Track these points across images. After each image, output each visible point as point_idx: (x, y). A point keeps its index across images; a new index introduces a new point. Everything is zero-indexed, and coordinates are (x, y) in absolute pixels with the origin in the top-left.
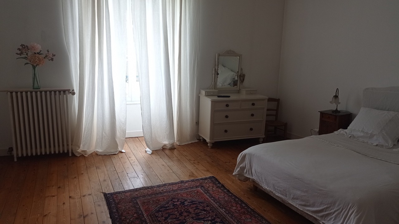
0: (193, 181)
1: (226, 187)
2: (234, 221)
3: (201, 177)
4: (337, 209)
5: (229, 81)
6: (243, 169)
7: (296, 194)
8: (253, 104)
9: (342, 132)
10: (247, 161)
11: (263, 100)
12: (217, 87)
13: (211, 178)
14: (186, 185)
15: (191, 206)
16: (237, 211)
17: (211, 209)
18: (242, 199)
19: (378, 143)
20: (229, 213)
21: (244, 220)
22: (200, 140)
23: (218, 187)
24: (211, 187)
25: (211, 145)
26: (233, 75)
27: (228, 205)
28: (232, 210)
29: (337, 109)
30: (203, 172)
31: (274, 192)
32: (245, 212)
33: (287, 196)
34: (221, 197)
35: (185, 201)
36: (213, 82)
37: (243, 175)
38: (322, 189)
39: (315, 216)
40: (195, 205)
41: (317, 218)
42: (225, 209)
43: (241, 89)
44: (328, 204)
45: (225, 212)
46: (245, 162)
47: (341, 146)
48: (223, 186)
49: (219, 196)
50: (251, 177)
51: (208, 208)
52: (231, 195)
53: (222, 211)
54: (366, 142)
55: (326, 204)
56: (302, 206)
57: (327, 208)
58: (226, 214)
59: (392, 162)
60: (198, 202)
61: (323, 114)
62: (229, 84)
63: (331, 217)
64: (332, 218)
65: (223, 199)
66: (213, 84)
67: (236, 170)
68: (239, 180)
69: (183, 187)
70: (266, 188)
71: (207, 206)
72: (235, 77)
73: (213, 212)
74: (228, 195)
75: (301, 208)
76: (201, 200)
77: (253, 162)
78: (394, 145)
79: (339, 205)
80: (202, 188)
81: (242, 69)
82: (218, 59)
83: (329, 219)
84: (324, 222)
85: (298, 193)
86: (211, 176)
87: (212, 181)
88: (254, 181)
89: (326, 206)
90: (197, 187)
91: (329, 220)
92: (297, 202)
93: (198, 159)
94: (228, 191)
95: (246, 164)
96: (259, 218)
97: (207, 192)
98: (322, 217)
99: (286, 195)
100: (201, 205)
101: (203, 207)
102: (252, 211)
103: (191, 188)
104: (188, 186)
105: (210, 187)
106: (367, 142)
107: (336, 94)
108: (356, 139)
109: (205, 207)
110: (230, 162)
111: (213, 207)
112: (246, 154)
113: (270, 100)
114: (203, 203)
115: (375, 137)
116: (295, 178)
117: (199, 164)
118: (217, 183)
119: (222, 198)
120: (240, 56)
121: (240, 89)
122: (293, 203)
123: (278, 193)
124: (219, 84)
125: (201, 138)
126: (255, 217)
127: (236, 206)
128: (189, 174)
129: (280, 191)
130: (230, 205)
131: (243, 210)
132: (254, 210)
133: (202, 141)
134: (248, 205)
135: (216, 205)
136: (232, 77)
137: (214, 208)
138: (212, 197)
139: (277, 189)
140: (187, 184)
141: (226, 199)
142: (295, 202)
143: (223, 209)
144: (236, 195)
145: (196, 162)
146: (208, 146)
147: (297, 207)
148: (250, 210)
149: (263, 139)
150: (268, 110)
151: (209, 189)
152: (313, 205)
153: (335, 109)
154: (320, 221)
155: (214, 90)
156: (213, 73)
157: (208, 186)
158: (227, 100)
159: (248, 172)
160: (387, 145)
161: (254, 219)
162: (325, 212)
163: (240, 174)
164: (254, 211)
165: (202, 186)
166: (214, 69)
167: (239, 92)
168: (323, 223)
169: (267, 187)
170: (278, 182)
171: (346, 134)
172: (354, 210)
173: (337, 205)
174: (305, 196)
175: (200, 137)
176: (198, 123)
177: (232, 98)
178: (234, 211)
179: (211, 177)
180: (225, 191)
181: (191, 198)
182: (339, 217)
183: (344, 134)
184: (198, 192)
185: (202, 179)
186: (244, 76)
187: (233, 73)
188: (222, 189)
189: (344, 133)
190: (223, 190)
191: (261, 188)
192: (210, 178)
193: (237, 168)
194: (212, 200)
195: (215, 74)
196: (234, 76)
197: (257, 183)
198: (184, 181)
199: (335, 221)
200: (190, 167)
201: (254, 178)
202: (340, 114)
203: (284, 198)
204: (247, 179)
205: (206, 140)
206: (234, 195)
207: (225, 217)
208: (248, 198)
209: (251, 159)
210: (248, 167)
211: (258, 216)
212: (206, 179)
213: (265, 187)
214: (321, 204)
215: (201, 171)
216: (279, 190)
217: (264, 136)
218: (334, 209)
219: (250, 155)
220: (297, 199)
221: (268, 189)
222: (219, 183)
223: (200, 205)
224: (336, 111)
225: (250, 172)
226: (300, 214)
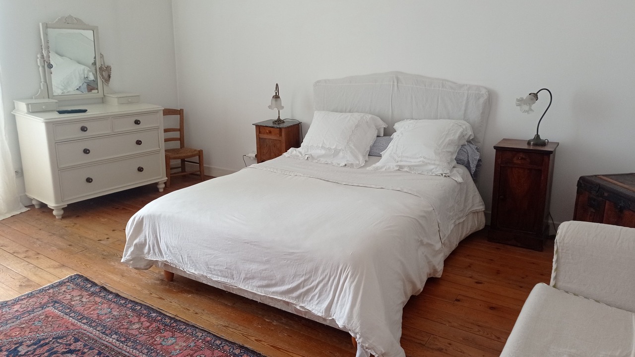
0: (30, 296)
1: (111, 290)
2: (141, 352)
3: (49, 282)
4: (321, 278)
5: (76, 83)
6: (140, 247)
7: (250, 270)
8: (137, 122)
9: (295, 152)
10: (147, 231)
11: (155, 112)
12: (55, 94)
13: (74, 279)
14: (15, 310)
15: (37, 352)
16: (144, 331)
17: (85, 345)
18: (149, 303)
19: (346, 163)
20: (126, 340)
21: (161, 344)
22: (32, 206)
23: (93, 294)
24: (78, 298)
25: (62, 212)
26: (84, 70)
27: (123, 325)
28: (131, 332)
29: (279, 117)
30: (52, 270)
31: (209, 276)
32: (159, 327)
33: (235, 276)
34: (103, 312)
35: (18, 347)
36: (42, 84)
37: (143, 259)
38: (293, 251)
39: (287, 300)
40: (46, 348)
41: (291, 301)
42: (116, 333)
43: (107, 95)
44: (306, 274)
45: (117, 340)
46: (144, 232)
47: (300, 174)
48: (103, 289)
49: (97, 312)
50: (159, 259)
51: (79, 345)
52: (124, 302)
53: (112, 340)
54: (330, 162)
55: (303, 275)
56: (263, 289)
57: (305, 281)
58: (121, 344)
59: (373, 186)
60: (53, 339)
61: (260, 128)
62: (77, 89)
63: (313, 294)
64: (315, 295)
65: (107, 316)
66: (42, 88)
67: (127, 251)
68: (136, 268)
69: (8, 317)
70: (193, 271)
71: (76, 340)
72: (88, 74)
73: (91, 349)
74: (117, 304)
75: (261, 292)
76: (59, 332)
77: (159, 230)
78: (366, 161)
79: (323, 272)
80: (57, 305)
81: (102, 56)
82: (46, 34)
83: (310, 298)
84: (303, 305)
85: (254, 267)
86: (71, 277)
87: (77, 284)
88: (166, 264)
89: (303, 279)
90: (42, 307)
91: (310, 301)
92: (254, 284)
93: (35, 246)
94: (117, 295)
95: (146, 236)
96: (190, 331)
97: (69, 311)
98: (298, 297)
99: (233, 275)
100: (61, 343)
101: (66, 345)
102: (172, 321)
103: (29, 312)
104: (22, 310)
105: (75, 299)
106: (332, 163)
107: (276, 93)
108: (316, 161)
109: (70, 345)
110: (108, 238)
111: (89, 338)
112: (143, 218)
113: (167, 112)
114: (66, 336)
115: (341, 154)
116: (245, 242)
117: (39, 256)
118: (90, 285)
119: (106, 314)
120: (94, 29)
121: (104, 96)
122: (247, 287)
123: (216, 277)
124: (57, 89)
125: (34, 203)
126: (182, 331)
127: (139, 321)
128: (18, 284)
129: (221, 271)
130: (125, 324)
131: (154, 325)
132: (177, 318)
133: (37, 207)
134: (162, 312)
135: (94, 333)
136: (83, 76)
137: (93, 339)
138: (83, 317)
139: (214, 270)
140: (16, 307)
141: (115, 313)
142: (251, 284)
143: (113, 337)
144: (134, 300)
145: (30, 253)
146: (54, 216)
147: (255, 292)
148: (168, 321)
149: (165, 183)
150: (166, 131)
151: (73, 303)
152: (282, 282)
153: (276, 118)
154: (296, 305)
155: (46, 100)
156: (39, 64)
157: (69, 297)
158: (81, 117)
159: (152, 251)
160: (358, 162)
161: (179, 335)
162: (303, 287)
163: (137, 257)
164: (176, 321)
165: (56, 302)
166: (39, 56)
167: (103, 100)
168: (301, 307)
169: (195, 270)
170: (215, 257)
171: (300, 156)
172: (348, 273)
173: (320, 272)
174: (265, 270)
175: (31, 200)
176: (20, 173)
177: (91, 113)
178: (137, 333)
179: (73, 277)
180: (110, 297)
181: (33, 335)
182: (326, 291)
183: (298, 156)
184: (47, 317)
185: (52, 287)
186: (108, 69)
187: (83, 67)
188: (101, 295)
189: (298, 154)
190: (104, 297)
191: (183, 275)
192: (71, 279)
193: (128, 248)
194: (84, 323)
195: (44, 67)
196: (86, 72)
197: (174, 266)
198: (7, 302)
199: (320, 299)
200: (19, 268)
201: (167, 258)
202: (285, 125)
203: (229, 282)
204: (151, 264)
205: (47, 205)
206: (130, 300)
207: (120, 350)
208: (160, 298)
209: (155, 225)
210: (150, 241)
211: (186, 328)
212: (61, 284)
213: (190, 270)
214: (295, 276)
215: (48, 270)
216: (219, 270)
217: (167, 178)
218: (316, 279)
219: (152, 218)
220: (253, 278)
221: (196, 273)
222: (94, 284)
223: (58, 343)
224: (279, 121)
225: (157, 250)
226: (259, 301)
